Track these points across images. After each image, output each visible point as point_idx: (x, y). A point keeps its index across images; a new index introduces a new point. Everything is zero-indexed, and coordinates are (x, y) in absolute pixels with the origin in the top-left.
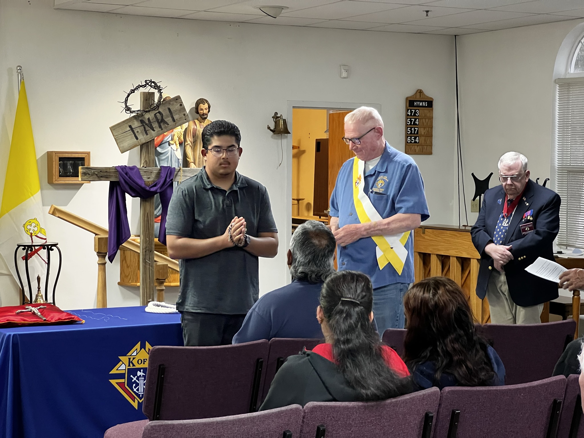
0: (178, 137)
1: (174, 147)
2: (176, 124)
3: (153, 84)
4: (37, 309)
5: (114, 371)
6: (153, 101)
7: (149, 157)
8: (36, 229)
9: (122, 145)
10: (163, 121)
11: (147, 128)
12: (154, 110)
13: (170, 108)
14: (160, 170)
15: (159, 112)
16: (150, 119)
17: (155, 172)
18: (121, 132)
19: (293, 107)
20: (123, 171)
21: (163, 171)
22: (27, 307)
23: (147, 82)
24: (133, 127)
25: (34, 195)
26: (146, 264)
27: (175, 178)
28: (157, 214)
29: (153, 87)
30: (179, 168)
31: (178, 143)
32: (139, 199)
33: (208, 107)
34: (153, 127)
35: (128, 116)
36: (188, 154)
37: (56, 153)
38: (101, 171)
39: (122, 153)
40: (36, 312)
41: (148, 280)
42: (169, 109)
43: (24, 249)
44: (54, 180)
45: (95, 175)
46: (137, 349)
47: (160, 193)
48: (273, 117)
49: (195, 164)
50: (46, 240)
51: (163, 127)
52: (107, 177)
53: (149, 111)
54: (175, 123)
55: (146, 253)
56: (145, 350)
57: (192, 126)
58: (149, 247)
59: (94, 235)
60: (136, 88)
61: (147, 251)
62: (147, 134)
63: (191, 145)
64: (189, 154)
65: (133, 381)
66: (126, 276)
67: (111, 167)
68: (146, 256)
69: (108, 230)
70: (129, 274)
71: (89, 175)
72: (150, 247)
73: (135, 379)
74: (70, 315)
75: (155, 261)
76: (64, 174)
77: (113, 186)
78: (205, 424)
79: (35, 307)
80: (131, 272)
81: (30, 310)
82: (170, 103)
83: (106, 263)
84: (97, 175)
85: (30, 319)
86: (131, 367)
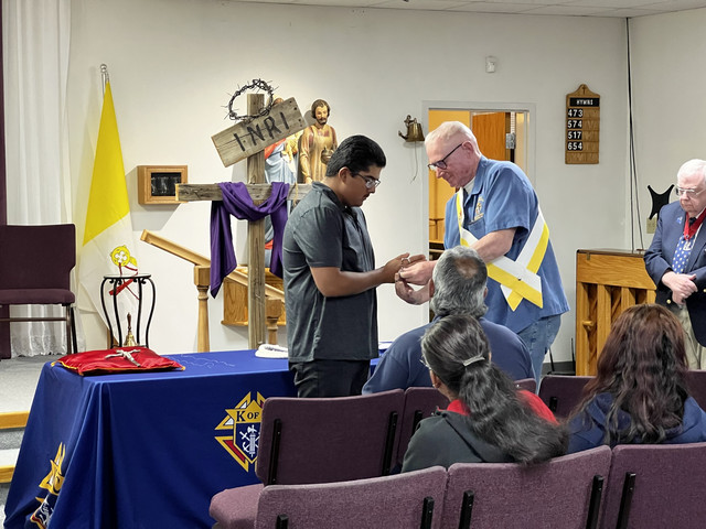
0: (291, 146)
1: (287, 158)
3: (262, 85)
4: (131, 354)
6: (262, 104)
7: (258, 171)
8: (125, 258)
9: (225, 158)
10: (274, 128)
11: (256, 137)
13: (283, 113)
15: (270, 118)
16: (259, 126)
17: (265, 189)
18: (225, 141)
19: (429, 108)
20: (227, 188)
21: (274, 189)
22: (118, 351)
23: (255, 82)
24: (239, 136)
25: (123, 218)
26: (255, 299)
27: (289, 196)
28: (268, 239)
29: (263, 88)
30: (294, 184)
31: (291, 153)
32: (246, 221)
34: (262, 135)
36: (304, 166)
37: (148, 167)
38: (201, 189)
39: (226, 166)
40: (128, 356)
41: (258, 319)
43: (111, 282)
44: (146, 200)
45: (195, 193)
46: (246, 401)
48: (405, 122)
49: (312, 179)
50: (137, 272)
51: (274, 135)
52: (209, 195)
53: (258, 117)
54: (289, 130)
55: (256, 286)
56: (256, 401)
57: (309, 134)
59: (194, 265)
60: (242, 90)
62: (255, 144)
63: (307, 156)
65: (243, 438)
66: (231, 314)
68: (256, 290)
69: (209, 257)
70: (234, 311)
71: (187, 193)
72: (260, 279)
73: (245, 436)
74: (168, 360)
75: (266, 296)
76: (157, 192)
77: (216, 206)
79: (128, 351)
80: (236, 309)
81: (121, 355)
83: (207, 298)
85: (122, 365)
86: (241, 422)
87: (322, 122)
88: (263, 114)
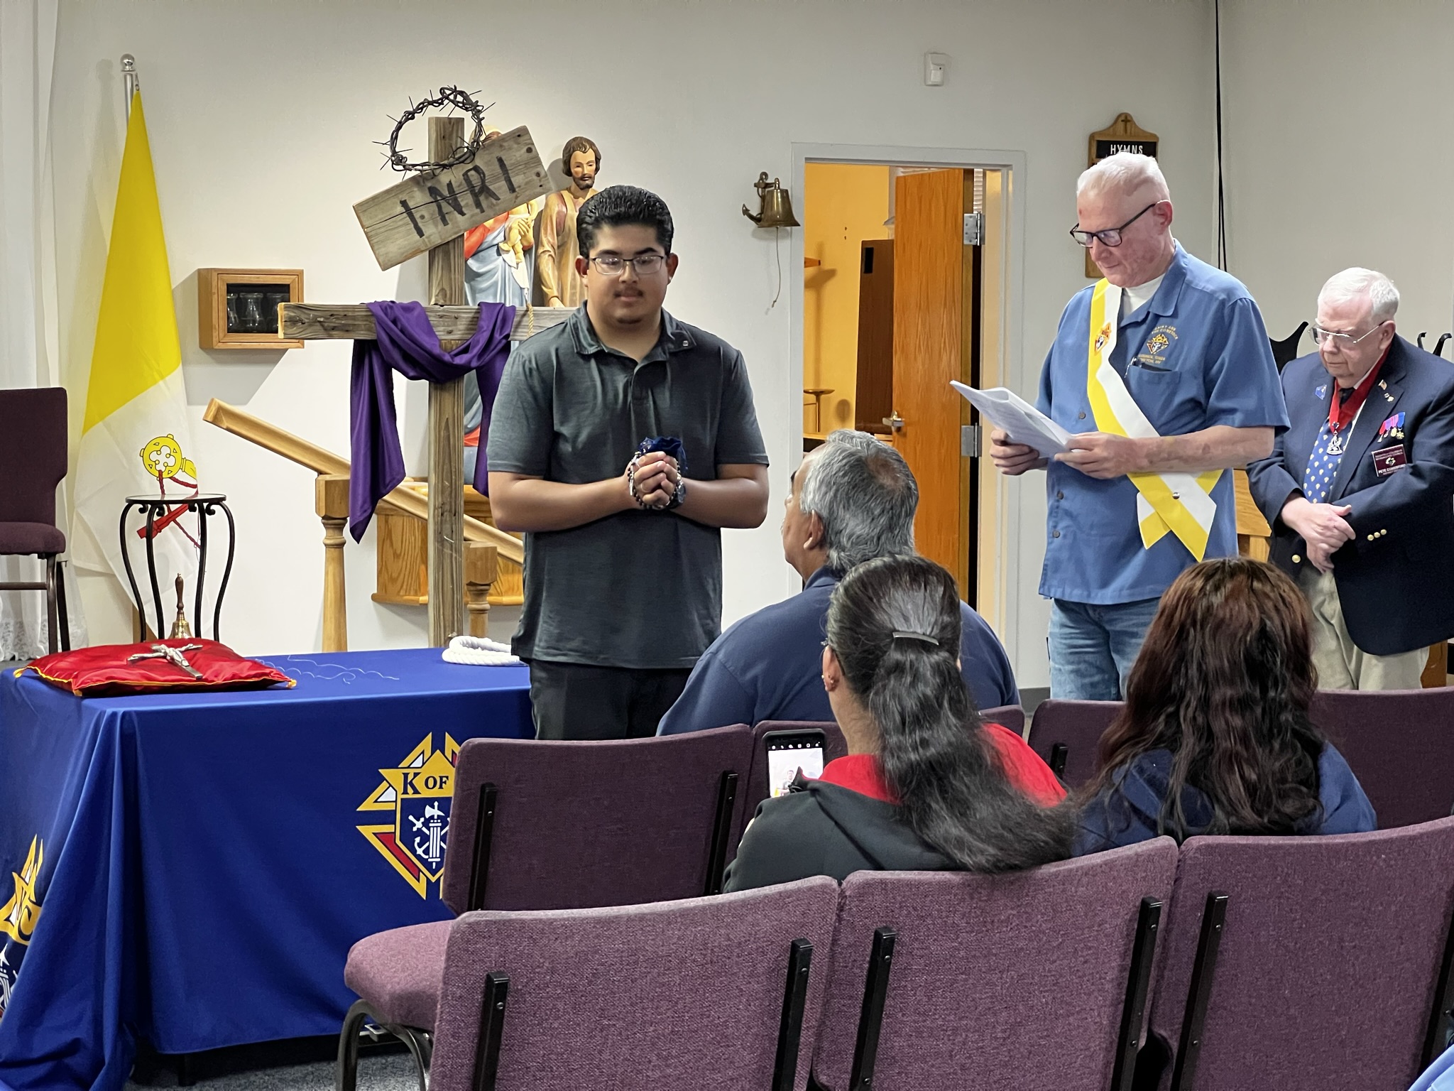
0: (520, 233)
1: (510, 258)
2: (517, 197)
3: (460, 98)
4: (182, 652)
5: (367, 806)
6: (459, 140)
7: (451, 279)
8: (171, 461)
9: (383, 251)
10: (485, 189)
11: (447, 208)
12: (463, 162)
13: (503, 158)
14: (479, 312)
15: (476, 169)
16: (454, 186)
17: (466, 317)
18: (380, 217)
19: (806, 159)
20: (386, 314)
21: (484, 315)
22: (155, 647)
23: (444, 92)
24: (411, 204)
25: (167, 378)
26: (443, 545)
27: (515, 332)
28: (469, 426)
29: (461, 105)
30: (524, 308)
31: (519, 248)
32: (424, 384)
33: (594, 159)
34: (460, 205)
35: (397, 177)
36: (545, 275)
37: (221, 272)
38: (332, 315)
39: (385, 267)
40: (176, 657)
41: (448, 586)
42: (500, 160)
43: (142, 511)
44: (215, 340)
45: (318, 324)
46: (423, 753)
47: (479, 370)
48: (755, 185)
49: (562, 301)
50: (195, 490)
51: (484, 204)
52: (348, 328)
53: (451, 165)
54: (515, 194)
55: (444, 518)
56: (443, 752)
57: (556, 207)
58: (451, 502)
59: (316, 474)
60: (418, 108)
61: (445, 514)
62: (445, 222)
63: (552, 253)
64: (548, 275)
65: (415, 829)
66: (393, 580)
67: (358, 304)
68: (444, 527)
69: (350, 463)
70: (399, 574)
71: (303, 324)
72: (453, 504)
73: (419, 824)
74: (259, 666)
75: (466, 540)
76: (240, 325)
77: (362, 352)
78: (599, 921)
79: (176, 647)
80: (404, 569)
81: (162, 654)
82: (501, 146)
83: (343, 544)
84: (323, 326)
85: (164, 676)
86: (411, 795)
87: (583, 184)
88: (461, 161)
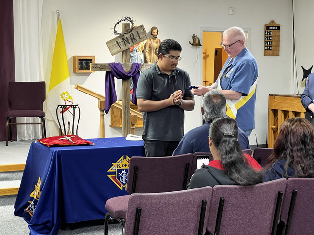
0: (141, 47)
1: (139, 53)
3: (129, 19)
5: (110, 171)
6: (129, 28)
7: (127, 58)
9: (112, 52)
10: (134, 38)
11: (126, 42)
13: (138, 32)
15: (132, 34)
16: (128, 37)
17: (130, 66)
18: (112, 44)
19: (203, 31)
20: (113, 65)
21: (134, 65)
22: (64, 137)
23: (125, 18)
24: (118, 42)
25: (66, 79)
26: (125, 115)
27: (141, 69)
28: (131, 89)
30: (143, 64)
31: (141, 51)
32: (121, 80)
34: (129, 42)
35: (115, 36)
36: (147, 56)
37: (78, 56)
38: (101, 66)
39: (112, 56)
40: (69, 139)
41: (126, 124)
43: (61, 107)
44: (76, 71)
45: (98, 67)
46: (121, 159)
48: (192, 37)
49: (151, 62)
50: (72, 103)
51: (134, 41)
52: (105, 68)
53: (127, 33)
54: (140, 39)
56: (126, 159)
59: (98, 99)
60: (120, 21)
61: (126, 108)
62: (126, 45)
63: (148, 52)
65: (120, 176)
66: (114, 122)
68: (125, 111)
69: (105, 97)
71: (95, 67)
72: (127, 106)
74: (87, 141)
75: (130, 113)
76: (82, 68)
77: (108, 73)
79: (69, 137)
80: (116, 120)
81: (66, 138)
82: (137, 29)
83: (104, 114)
85: (66, 143)
86: (119, 168)
87: (155, 37)
88: (129, 32)
